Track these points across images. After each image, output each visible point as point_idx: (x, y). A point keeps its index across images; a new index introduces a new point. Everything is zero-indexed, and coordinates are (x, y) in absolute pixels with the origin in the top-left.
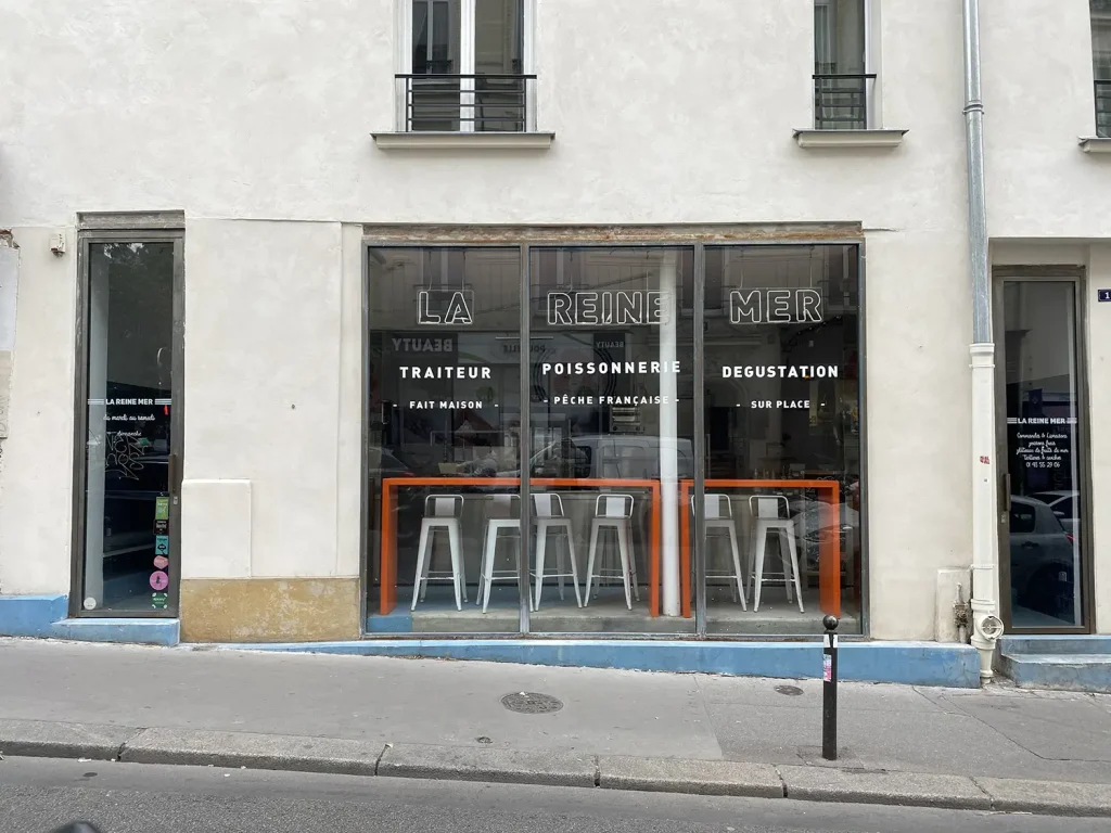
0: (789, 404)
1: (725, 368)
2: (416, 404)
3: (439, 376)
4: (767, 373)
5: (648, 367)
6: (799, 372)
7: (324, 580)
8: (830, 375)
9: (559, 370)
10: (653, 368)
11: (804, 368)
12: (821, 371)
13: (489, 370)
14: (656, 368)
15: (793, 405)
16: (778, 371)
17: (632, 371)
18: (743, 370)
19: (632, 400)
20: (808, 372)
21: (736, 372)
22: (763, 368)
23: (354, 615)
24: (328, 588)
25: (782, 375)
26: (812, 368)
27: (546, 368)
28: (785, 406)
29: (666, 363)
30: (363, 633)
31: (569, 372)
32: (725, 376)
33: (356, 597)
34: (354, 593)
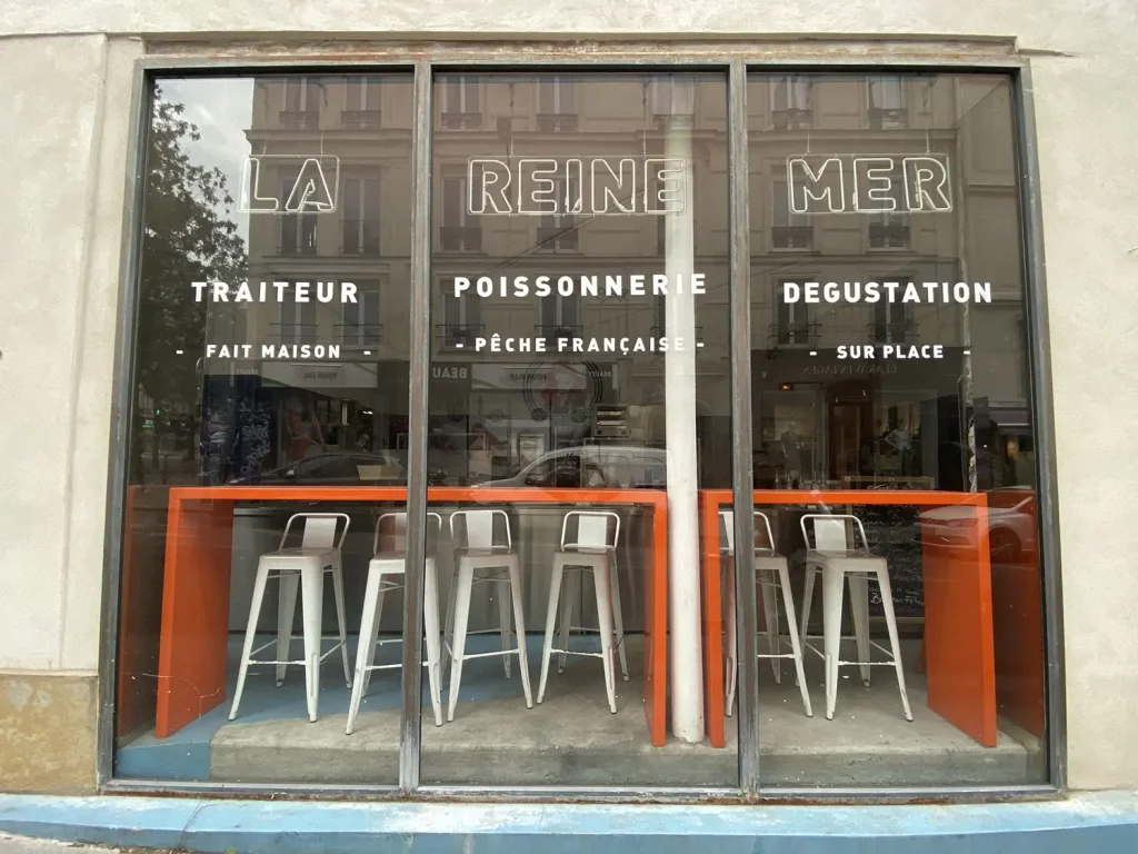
0: (905, 351)
1: (787, 286)
2: (218, 350)
3: (263, 298)
4: (864, 295)
5: (648, 285)
6: (922, 292)
7: (34, 680)
8: (978, 300)
9: (485, 289)
10: (656, 285)
11: (930, 286)
12: (961, 293)
13: (354, 288)
14: (662, 286)
15: (913, 353)
16: (884, 294)
17: (619, 292)
18: (821, 290)
19: (617, 344)
20: (938, 292)
21: (808, 293)
22: (857, 285)
23: (86, 745)
24: (41, 693)
25: (892, 299)
26: (945, 286)
27: (461, 285)
28: (899, 356)
29: (679, 278)
30: (103, 782)
31: (503, 293)
32: (787, 299)
33: (91, 710)
34: (86, 705)
